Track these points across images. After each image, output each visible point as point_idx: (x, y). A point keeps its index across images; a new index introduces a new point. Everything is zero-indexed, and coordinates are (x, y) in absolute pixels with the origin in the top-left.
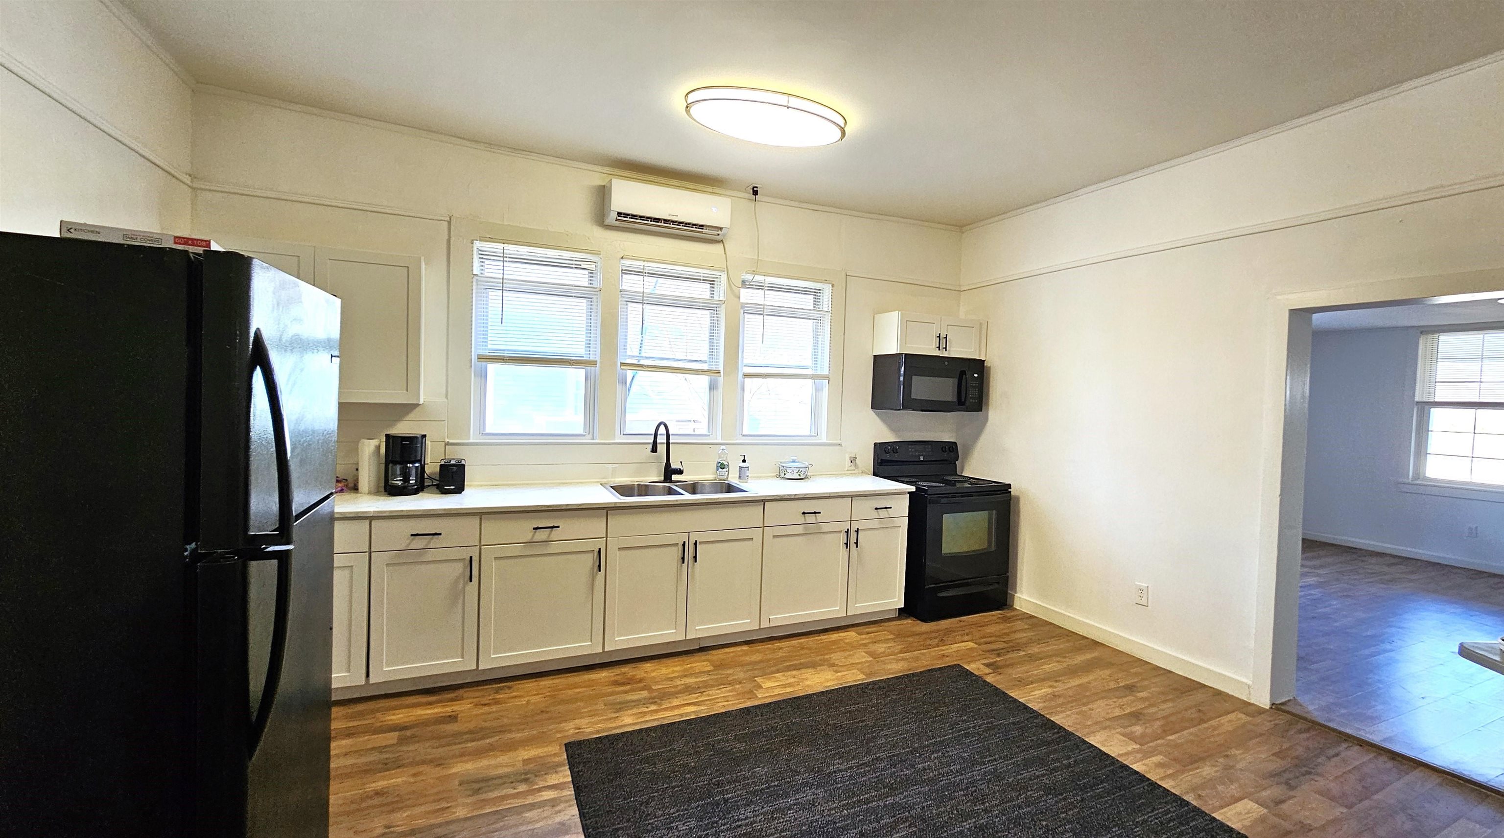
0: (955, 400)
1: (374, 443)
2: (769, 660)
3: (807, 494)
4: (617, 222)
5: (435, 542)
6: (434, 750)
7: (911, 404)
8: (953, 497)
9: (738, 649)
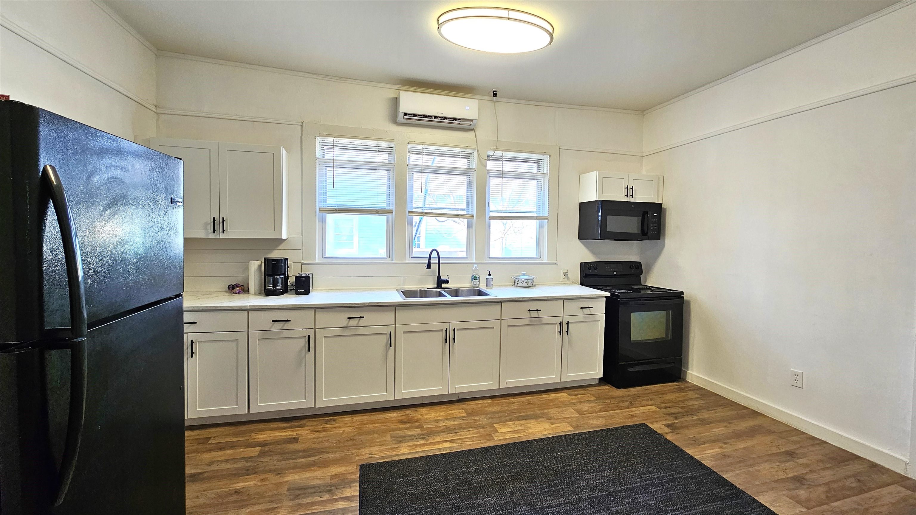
0: (640, 232)
1: (258, 263)
2: (505, 411)
3: (532, 297)
4: (405, 120)
5: (287, 326)
6: (279, 462)
7: (606, 235)
8: (638, 301)
9: (485, 401)
